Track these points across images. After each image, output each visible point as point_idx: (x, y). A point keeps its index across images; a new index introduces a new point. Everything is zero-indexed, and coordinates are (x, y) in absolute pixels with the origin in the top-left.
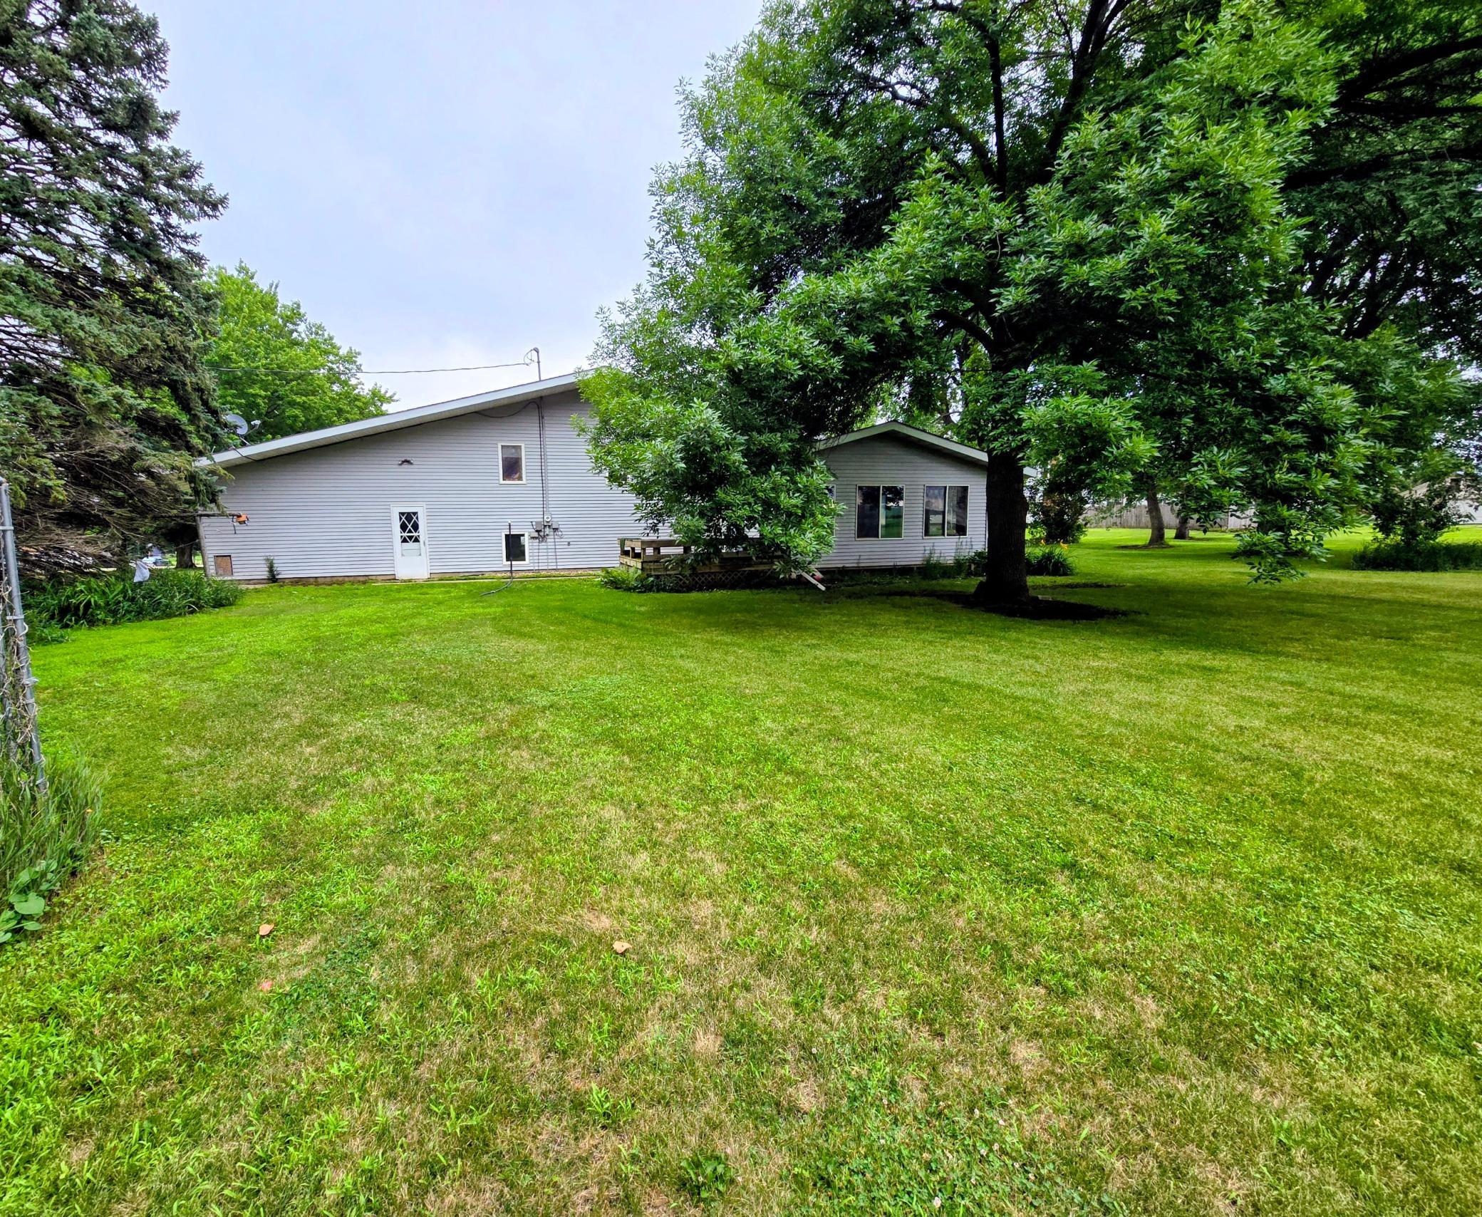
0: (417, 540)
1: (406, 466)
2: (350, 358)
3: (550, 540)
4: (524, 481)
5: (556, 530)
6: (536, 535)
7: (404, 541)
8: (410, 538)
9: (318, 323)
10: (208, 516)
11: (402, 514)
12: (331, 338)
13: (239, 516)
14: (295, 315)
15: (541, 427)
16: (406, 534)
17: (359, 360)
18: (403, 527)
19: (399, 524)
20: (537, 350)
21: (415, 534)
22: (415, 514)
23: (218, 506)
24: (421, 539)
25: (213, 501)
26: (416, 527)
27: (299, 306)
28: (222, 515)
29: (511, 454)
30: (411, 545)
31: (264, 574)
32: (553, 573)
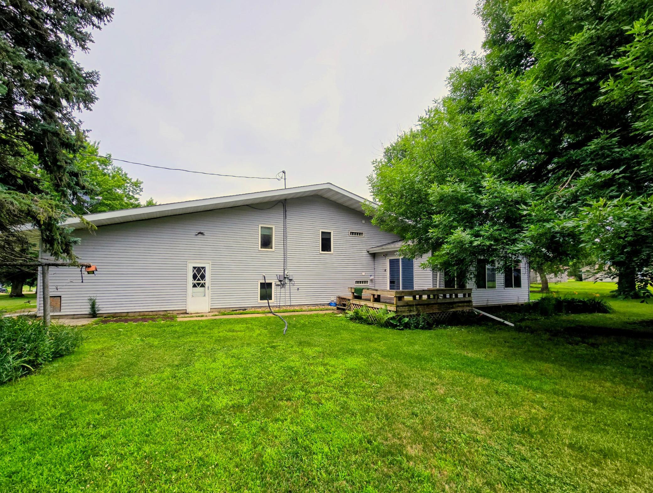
0: (203, 286)
1: (200, 236)
2: (137, 185)
3: (287, 286)
4: (273, 250)
5: (291, 280)
6: (279, 283)
7: (194, 286)
8: (199, 284)
9: (119, 166)
10: (57, 265)
11: (194, 268)
12: (126, 174)
13: (90, 267)
14: (106, 161)
15: (285, 217)
16: (196, 282)
17: (142, 186)
18: (195, 277)
19: (192, 274)
20: (284, 172)
21: (202, 282)
22: (203, 268)
23: (70, 258)
24: (206, 286)
25: (67, 251)
26: (203, 277)
27: (110, 156)
28: (74, 264)
29: (267, 233)
30: (199, 289)
31: (87, 310)
32: (288, 308)
